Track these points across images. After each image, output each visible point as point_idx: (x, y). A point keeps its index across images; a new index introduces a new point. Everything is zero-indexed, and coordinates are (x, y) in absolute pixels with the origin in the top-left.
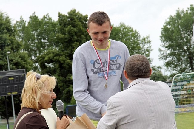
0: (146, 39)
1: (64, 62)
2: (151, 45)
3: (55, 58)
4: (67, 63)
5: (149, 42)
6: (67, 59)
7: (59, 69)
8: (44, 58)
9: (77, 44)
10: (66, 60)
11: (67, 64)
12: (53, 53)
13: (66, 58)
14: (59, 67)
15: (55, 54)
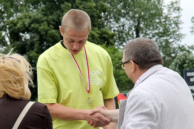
0: (175, 5)
1: (45, 33)
2: (180, 14)
3: (32, 25)
4: (51, 34)
5: (179, 9)
6: (51, 28)
7: (38, 42)
8: (15, 25)
9: (68, 6)
10: (49, 30)
11: (50, 37)
12: (30, 17)
13: (49, 26)
14: (39, 40)
15: (32, 19)
